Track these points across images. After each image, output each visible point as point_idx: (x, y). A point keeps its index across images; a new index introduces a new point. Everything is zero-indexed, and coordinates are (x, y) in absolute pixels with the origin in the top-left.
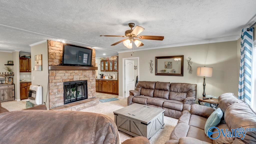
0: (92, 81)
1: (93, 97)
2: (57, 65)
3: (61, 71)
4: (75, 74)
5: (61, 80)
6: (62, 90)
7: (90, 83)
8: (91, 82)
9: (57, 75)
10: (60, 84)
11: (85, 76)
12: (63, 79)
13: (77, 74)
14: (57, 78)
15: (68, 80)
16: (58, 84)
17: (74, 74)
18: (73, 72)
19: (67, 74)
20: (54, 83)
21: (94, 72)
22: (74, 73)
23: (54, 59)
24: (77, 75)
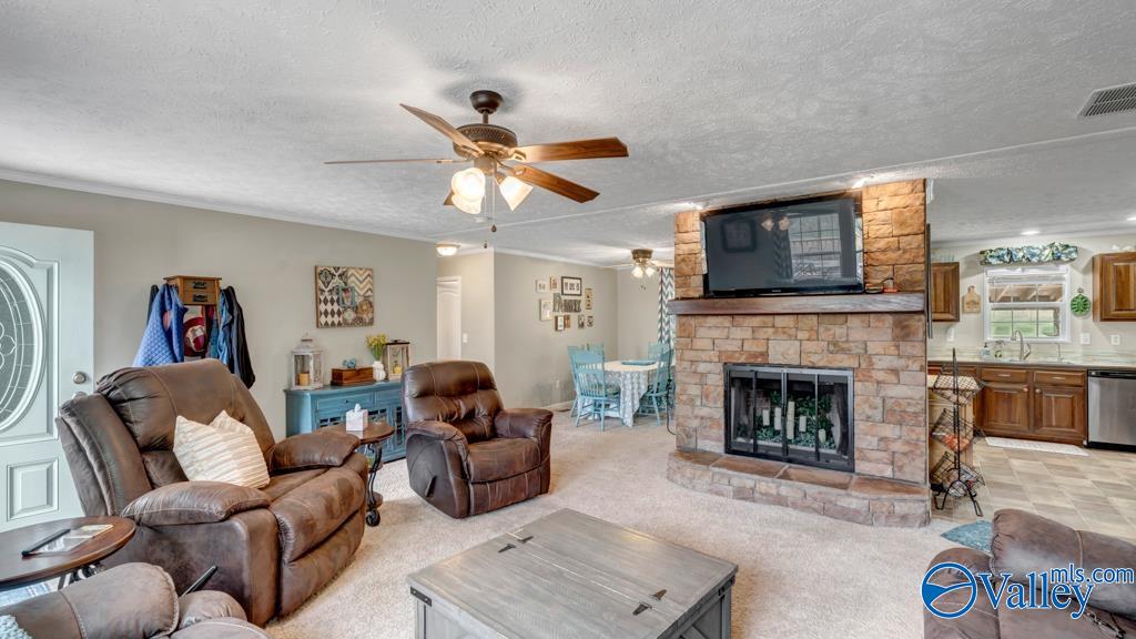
0: (893, 378)
1: (898, 475)
2: (697, 295)
3: (711, 321)
4: (776, 332)
5: (713, 355)
6: (718, 395)
7: (871, 387)
8: (878, 382)
9: (702, 332)
10: (709, 367)
11: (835, 345)
12: (723, 349)
13: (784, 333)
14: (698, 344)
15: (744, 357)
16: (702, 367)
17: (771, 330)
18: (764, 322)
19: (738, 333)
20: (689, 363)
21: (904, 328)
22: (773, 326)
23: (690, 276)
24: (785, 337)
